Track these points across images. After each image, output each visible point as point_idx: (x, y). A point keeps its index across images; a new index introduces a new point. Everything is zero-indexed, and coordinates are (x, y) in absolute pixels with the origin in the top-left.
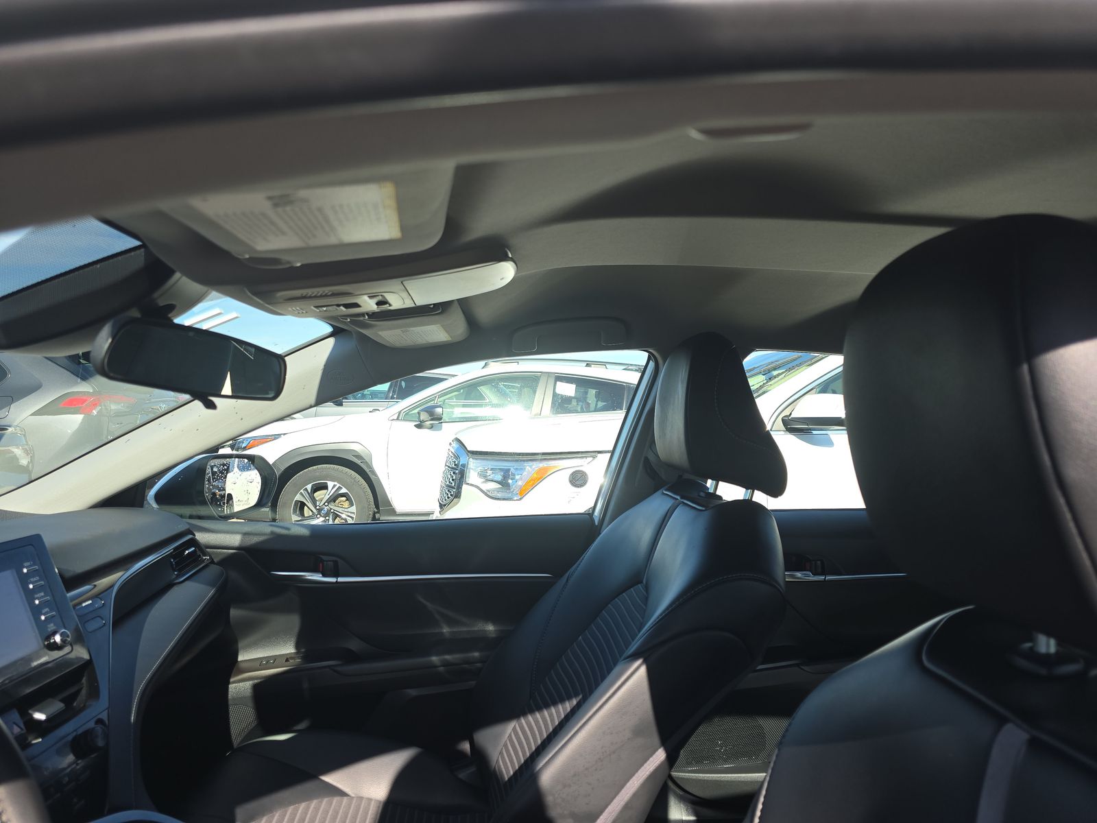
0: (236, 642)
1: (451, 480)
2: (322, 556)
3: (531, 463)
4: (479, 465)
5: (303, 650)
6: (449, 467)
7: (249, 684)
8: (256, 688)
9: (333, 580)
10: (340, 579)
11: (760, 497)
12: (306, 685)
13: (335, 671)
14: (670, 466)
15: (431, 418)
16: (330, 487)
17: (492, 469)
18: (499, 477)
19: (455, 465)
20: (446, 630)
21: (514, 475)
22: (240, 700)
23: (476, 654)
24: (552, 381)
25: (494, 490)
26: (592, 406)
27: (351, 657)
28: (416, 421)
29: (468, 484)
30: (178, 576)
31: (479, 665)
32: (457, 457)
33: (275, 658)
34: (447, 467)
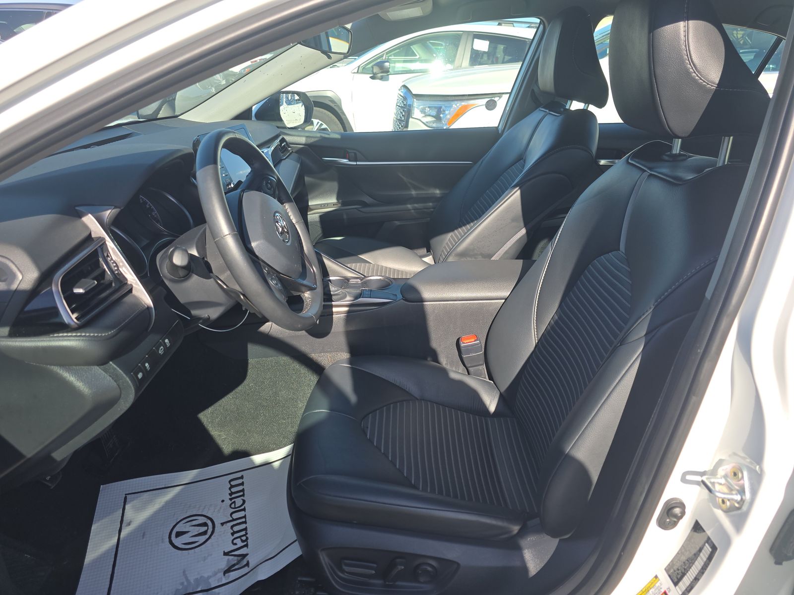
0: (307, 195)
1: (401, 116)
2: (348, 150)
3: (456, 102)
4: (420, 104)
5: (340, 201)
6: (399, 106)
7: (317, 215)
8: (321, 217)
9: (355, 163)
10: (358, 163)
11: (592, 108)
12: (345, 217)
13: (359, 210)
14: (545, 93)
15: (380, 71)
16: (315, 123)
17: (429, 107)
18: (434, 113)
19: (404, 105)
20: (413, 192)
21: (444, 111)
22: (314, 223)
23: (431, 204)
24: (471, 38)
25: (430, 122)
26: (500, 60)
27: (365, 205)
28: (370, 74)
29: (413, 118)
30: (283, 156)
31: (432, 210)
32: (405, 98)
33: (328, 204)
34: (398, 107)
